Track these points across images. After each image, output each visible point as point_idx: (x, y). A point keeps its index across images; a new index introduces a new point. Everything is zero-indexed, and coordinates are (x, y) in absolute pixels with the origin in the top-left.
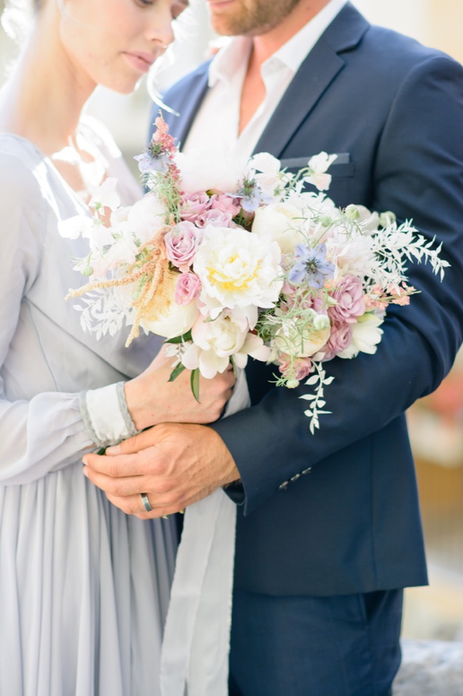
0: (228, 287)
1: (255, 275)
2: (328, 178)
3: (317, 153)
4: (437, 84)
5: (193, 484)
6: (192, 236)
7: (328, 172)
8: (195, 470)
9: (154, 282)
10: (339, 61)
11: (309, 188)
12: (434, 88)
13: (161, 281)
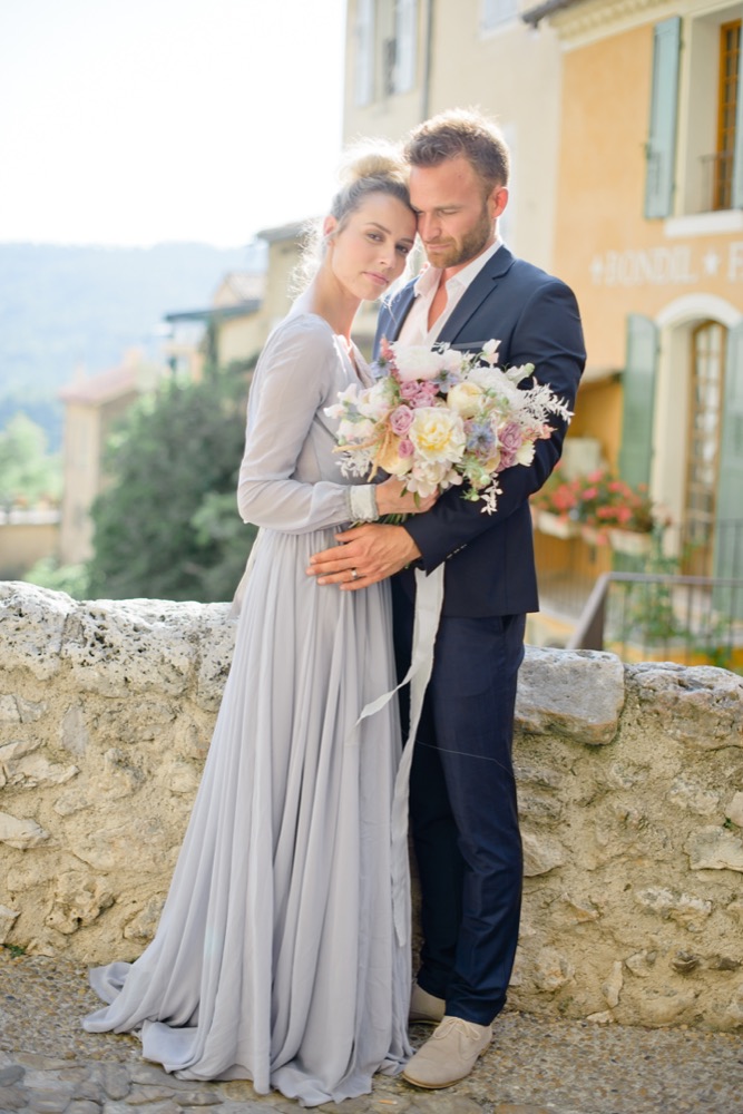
0: (432, 449)
1: (448, 439)
2: (497, 355)
3: (488, 340)
4: (552, 299)
5: (384, 561)
6: (407, 415)
7: (497, 351)
8: (384, 553)
9: (387, 442)
10: (494, 284)
11: (484, 364)
12: (549, 301)
13: (390, 443)
